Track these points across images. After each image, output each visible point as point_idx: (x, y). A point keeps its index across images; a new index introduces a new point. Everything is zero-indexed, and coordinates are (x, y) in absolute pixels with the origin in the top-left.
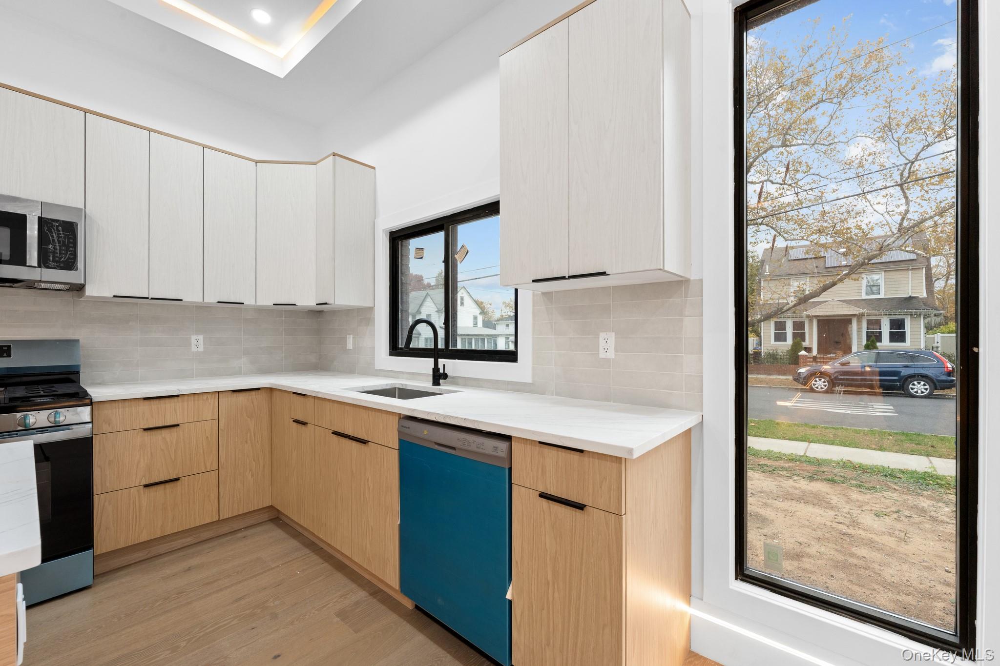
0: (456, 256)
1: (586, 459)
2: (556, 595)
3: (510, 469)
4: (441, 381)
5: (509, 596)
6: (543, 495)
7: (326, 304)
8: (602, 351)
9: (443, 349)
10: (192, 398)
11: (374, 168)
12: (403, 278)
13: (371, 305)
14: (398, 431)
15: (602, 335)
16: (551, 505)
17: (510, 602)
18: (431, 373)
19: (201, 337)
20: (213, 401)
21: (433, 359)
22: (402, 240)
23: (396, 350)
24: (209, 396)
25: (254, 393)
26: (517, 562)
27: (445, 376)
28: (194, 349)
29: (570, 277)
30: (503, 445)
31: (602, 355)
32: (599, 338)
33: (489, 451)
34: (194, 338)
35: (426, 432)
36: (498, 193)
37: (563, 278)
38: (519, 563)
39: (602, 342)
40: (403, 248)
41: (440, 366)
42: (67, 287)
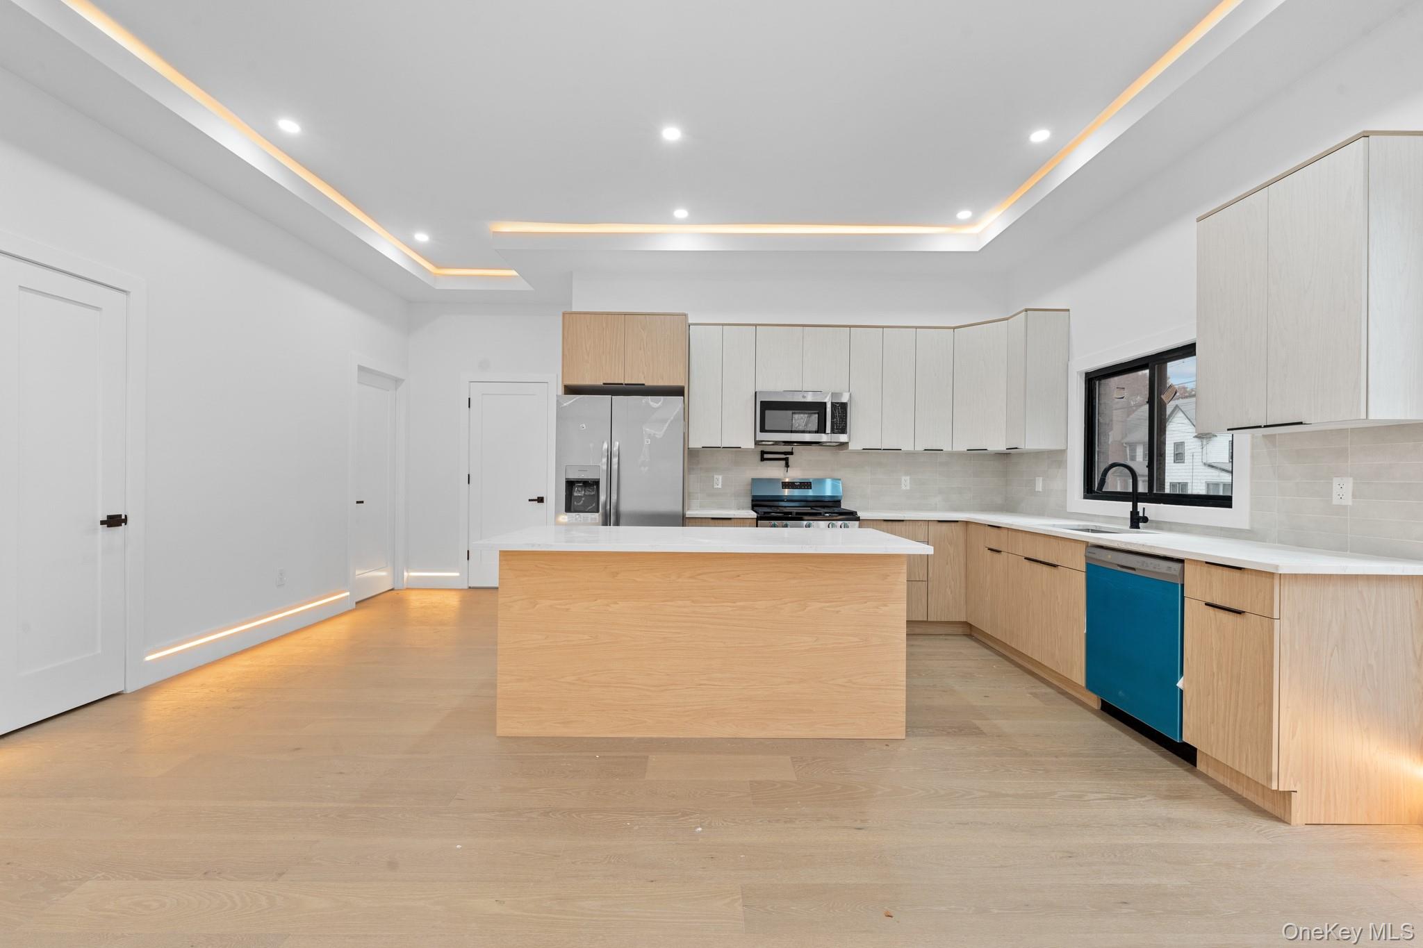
0: (1162, 397)
1: (1246, 576)
2: (1220, 683)
3: (1183, 585)
4: (1141, 524)
5: (1180, 684)
6: (1207, 604)
7: (1016, 448)
8: (1335, 495)
9: (1146, 493)
10: (911, 523)
11: (1068, 310)
12: (1101, 420)
13: (1063, 447)
14: (1086, 556)
15: (1336, 481)
16: (1217, 613)
17: (1182, 691)
18: (1129, 516)
19: (908, 478)
20: (924, 527)
21: (1131, 503)
22: (1100, 380)
23: (1091, 493)
24: (922, 523)
25: (953, 524)
26: (1187, 659)
27: (1145, 520)
28: (903, 488)
29: (1265, 427)
30: (1177, 566)
31: (1336, 501)
32: (1332, 483)
33: (1164, 570)
34: (903, 478)
35: (1110, 557)
36: (1195, 337)
37: (1260, 427)
38: (1189, 659)
39: (1336, 488)
40: (1102, 389)
41: (1140, 509)
42: (837, 444)
